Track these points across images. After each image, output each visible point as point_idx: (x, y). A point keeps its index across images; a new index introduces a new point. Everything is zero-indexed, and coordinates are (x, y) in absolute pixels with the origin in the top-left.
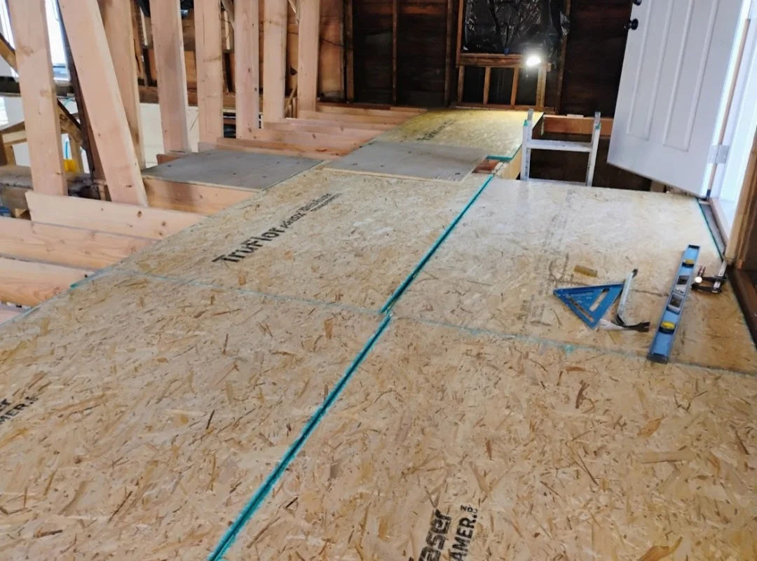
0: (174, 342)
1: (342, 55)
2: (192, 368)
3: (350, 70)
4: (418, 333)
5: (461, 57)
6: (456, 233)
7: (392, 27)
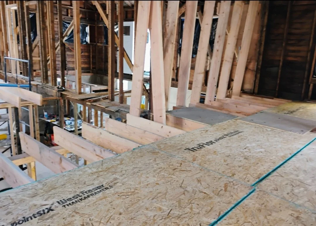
0: (163, 178)
1: (255, 75)
2: (167, 190)
3: (257, 81)
4: (268, 199)
5: (312, 79)
6: (296, 158)
7: (279, 65)
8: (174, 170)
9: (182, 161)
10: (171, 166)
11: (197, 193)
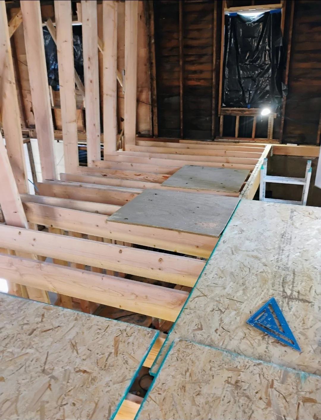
0: (11, 360)
1: (151, 110)
2: (20, 387)
7: (180, 93)
8: (30, 334)
9: (44, 308)
10: (25, 327)
11: (71, 377)
